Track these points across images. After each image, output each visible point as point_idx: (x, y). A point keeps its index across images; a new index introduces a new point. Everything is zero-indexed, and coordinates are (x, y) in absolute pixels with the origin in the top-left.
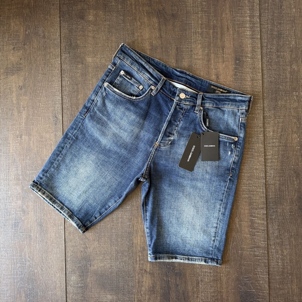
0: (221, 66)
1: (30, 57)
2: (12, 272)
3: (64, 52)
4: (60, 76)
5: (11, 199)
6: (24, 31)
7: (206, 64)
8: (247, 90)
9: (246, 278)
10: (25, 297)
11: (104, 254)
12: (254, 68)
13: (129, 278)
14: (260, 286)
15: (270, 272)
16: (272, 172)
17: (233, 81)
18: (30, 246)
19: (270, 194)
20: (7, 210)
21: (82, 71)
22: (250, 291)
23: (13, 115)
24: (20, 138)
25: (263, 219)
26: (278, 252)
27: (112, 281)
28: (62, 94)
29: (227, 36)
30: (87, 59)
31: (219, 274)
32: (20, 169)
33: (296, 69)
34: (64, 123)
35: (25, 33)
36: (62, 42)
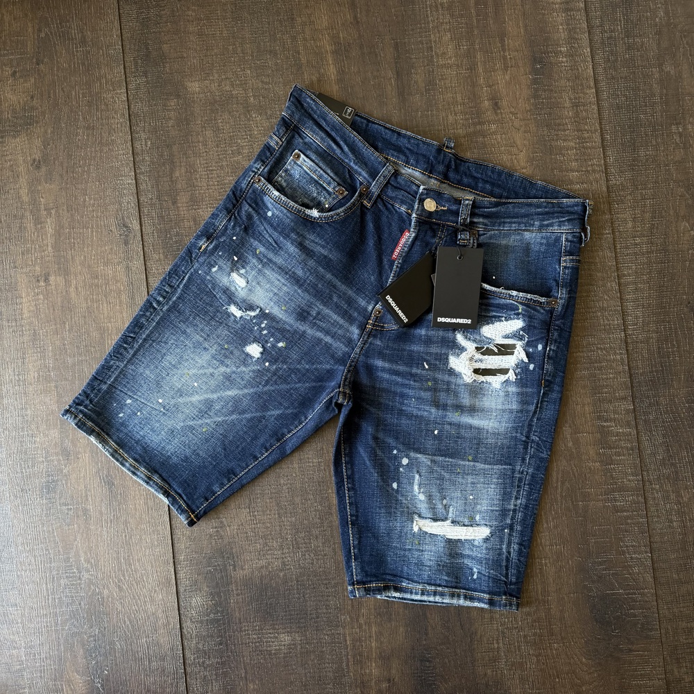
0: (501, 79)
1: (55, 92)
2: (48, 599)
3: (134, 72)
4: (128, 129)
5: (33, 427)
6: (34, 30)
7: (466, 77)
8: (566, 128)
9: (601, 563)
10: (86, 658)
11: (265, 537)
12: (577, 77)
13: (327, 588)
14: (634, 580)
15: (655, 546)
16: (639, 314)
17: (531, 110)
18: (87, 535)
19: (640, 363)
20: (26, 453)
21: (179, 113)
22: (613, 594)
23: (25, 228)
24: (45, 281)
25: (628, 424)
26: (668, 497)
27: (289, 599)
28: (135, 171)
29: (508, 9)
30: (189, 84)
31: (537, 560)
32: (50, 354)
33: (672, 72)
34: (145, 237)
35: (39, 36)
36: (127, 50)
